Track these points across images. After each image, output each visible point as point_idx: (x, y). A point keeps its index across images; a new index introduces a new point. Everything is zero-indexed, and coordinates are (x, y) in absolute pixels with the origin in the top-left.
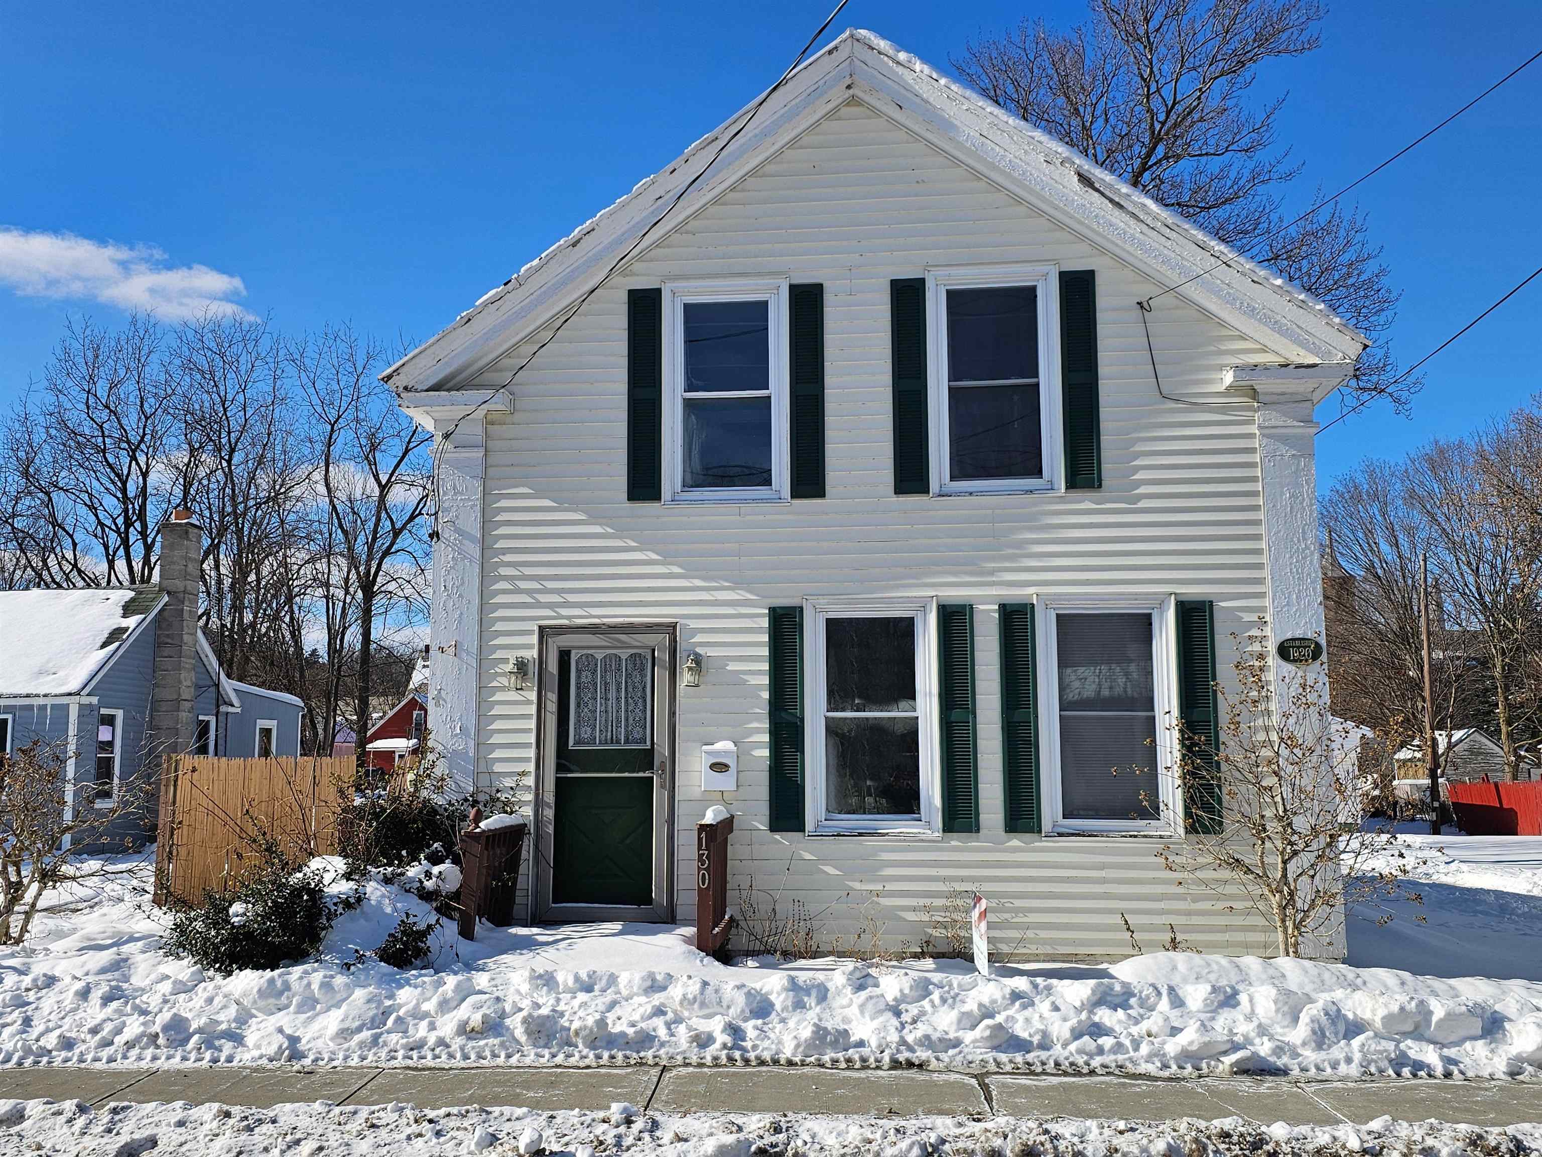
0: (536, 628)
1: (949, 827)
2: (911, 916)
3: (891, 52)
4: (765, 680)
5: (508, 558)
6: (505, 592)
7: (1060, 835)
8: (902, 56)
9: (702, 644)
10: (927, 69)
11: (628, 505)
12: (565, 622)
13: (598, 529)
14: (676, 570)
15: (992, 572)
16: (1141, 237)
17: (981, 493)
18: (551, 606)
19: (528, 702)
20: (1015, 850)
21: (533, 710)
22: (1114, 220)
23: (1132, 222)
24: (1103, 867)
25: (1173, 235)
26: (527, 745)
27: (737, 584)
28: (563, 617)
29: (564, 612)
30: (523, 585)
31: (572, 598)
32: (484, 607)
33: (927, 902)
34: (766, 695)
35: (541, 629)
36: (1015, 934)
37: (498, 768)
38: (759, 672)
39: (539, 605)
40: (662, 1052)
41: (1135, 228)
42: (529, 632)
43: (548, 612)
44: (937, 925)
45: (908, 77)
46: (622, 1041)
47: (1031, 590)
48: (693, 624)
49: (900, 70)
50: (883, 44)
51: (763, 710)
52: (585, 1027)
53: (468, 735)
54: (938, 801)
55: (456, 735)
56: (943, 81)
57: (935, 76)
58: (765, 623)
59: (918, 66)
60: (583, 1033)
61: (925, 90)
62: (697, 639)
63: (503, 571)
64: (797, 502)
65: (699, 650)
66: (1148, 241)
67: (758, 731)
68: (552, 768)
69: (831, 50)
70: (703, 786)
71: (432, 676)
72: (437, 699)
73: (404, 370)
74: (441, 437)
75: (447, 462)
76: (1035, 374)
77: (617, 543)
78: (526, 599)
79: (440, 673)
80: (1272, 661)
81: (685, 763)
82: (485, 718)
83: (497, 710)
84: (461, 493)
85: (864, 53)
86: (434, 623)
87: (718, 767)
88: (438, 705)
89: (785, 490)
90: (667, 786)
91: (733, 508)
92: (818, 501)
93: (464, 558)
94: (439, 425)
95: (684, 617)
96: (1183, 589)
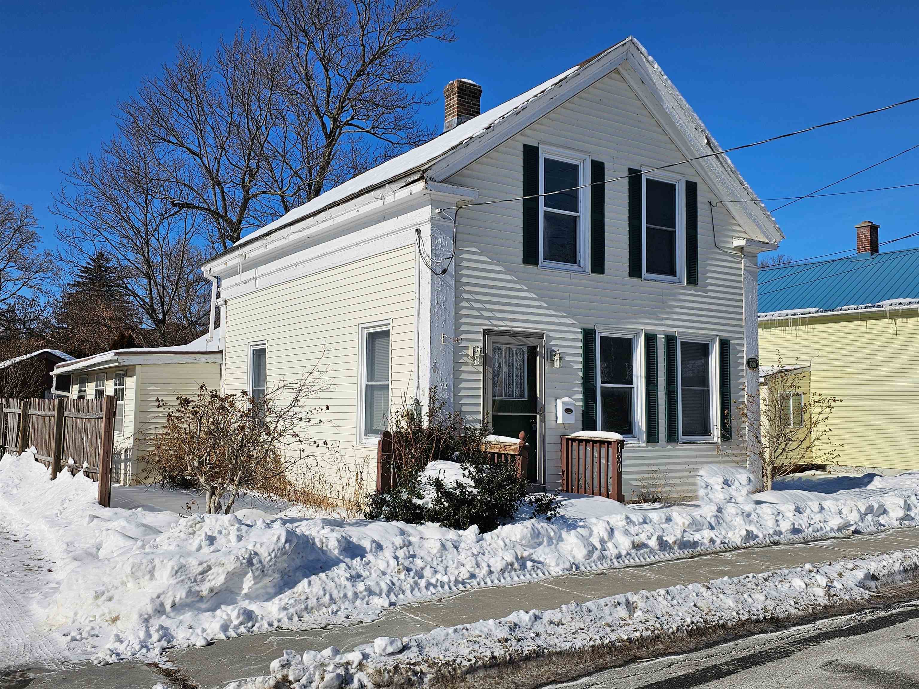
0: (482, 330)
1: (648, 440)
2: (635, 483)
3: (646, 54)
4: (581, 366)
5: (467, 288)
6: (466, 308)
7: (684, 443)
8: (650, 58)
9: (556, 346)
10: (660, 69)
11: (522, 265)
12: (495, 328)
13: (508, 277)
14: (544, 304)
15: (662, 319)
16: (721, 173)
18: (488, 318)
19: (478, 372)
20: (669, 450)
21: (481, 377)
22: (713, 163)
23: (720, 166)
24: (696, 457)
25: (733, 176)
26: (478, 397)
27: (570, 315)
28: (493, 325)
29: (494, 322)
30: (475, 305)
31: (498, 315)
32: (457, 316)
33: (640, 476)
34: (581, 374)
35: (484, 331)
37: (464, 409)
38: (577, 362)
39: (483, 317)
40: (702, 548)
41: (720, 169)
42: (477, 333)
43: (486, 322)
44: (644, 487)
45: (650, 69)
47: (675, 329)
48: (552, 334)
49: (647, 65)
50: (643, 50)
51: (580, 382)
53: (450, 390)
54: (644, 428)
55: (445, 390)
56: (665, 77)
57: (663, 73)
58: (580, 336)
59: (656, 66)
61: (655, 78)
62: (553, 342)
63: (466, 296)
64: (593, 275)
65: (553, 348)
66: (723, 176)
67: (577, 392)
68: (491, 410)
69: (623, 45)
70: (560, 421)
71: (431, 354)
72: (434, 368)
73: (433, 168)
74: (437, 211)
75: (438, 226)
76: (674, 227)
77: (518, 286)
78: (476, 313)
79: (435, 353)
80: (745, 367)
81: (549, 409)
82: (457, 380)
83: (463, 376)
84: (445, 246)
85: (633, 49)
86: (432, 323)
87: (568, 411)
88: (434, 372)
89: (588, 268)
90: (543, 420)
91: (567, 274)
92: (601, 275)
93: (447, 286)
94: (434, 203)
95: (547, 330)
96: (721, 334)
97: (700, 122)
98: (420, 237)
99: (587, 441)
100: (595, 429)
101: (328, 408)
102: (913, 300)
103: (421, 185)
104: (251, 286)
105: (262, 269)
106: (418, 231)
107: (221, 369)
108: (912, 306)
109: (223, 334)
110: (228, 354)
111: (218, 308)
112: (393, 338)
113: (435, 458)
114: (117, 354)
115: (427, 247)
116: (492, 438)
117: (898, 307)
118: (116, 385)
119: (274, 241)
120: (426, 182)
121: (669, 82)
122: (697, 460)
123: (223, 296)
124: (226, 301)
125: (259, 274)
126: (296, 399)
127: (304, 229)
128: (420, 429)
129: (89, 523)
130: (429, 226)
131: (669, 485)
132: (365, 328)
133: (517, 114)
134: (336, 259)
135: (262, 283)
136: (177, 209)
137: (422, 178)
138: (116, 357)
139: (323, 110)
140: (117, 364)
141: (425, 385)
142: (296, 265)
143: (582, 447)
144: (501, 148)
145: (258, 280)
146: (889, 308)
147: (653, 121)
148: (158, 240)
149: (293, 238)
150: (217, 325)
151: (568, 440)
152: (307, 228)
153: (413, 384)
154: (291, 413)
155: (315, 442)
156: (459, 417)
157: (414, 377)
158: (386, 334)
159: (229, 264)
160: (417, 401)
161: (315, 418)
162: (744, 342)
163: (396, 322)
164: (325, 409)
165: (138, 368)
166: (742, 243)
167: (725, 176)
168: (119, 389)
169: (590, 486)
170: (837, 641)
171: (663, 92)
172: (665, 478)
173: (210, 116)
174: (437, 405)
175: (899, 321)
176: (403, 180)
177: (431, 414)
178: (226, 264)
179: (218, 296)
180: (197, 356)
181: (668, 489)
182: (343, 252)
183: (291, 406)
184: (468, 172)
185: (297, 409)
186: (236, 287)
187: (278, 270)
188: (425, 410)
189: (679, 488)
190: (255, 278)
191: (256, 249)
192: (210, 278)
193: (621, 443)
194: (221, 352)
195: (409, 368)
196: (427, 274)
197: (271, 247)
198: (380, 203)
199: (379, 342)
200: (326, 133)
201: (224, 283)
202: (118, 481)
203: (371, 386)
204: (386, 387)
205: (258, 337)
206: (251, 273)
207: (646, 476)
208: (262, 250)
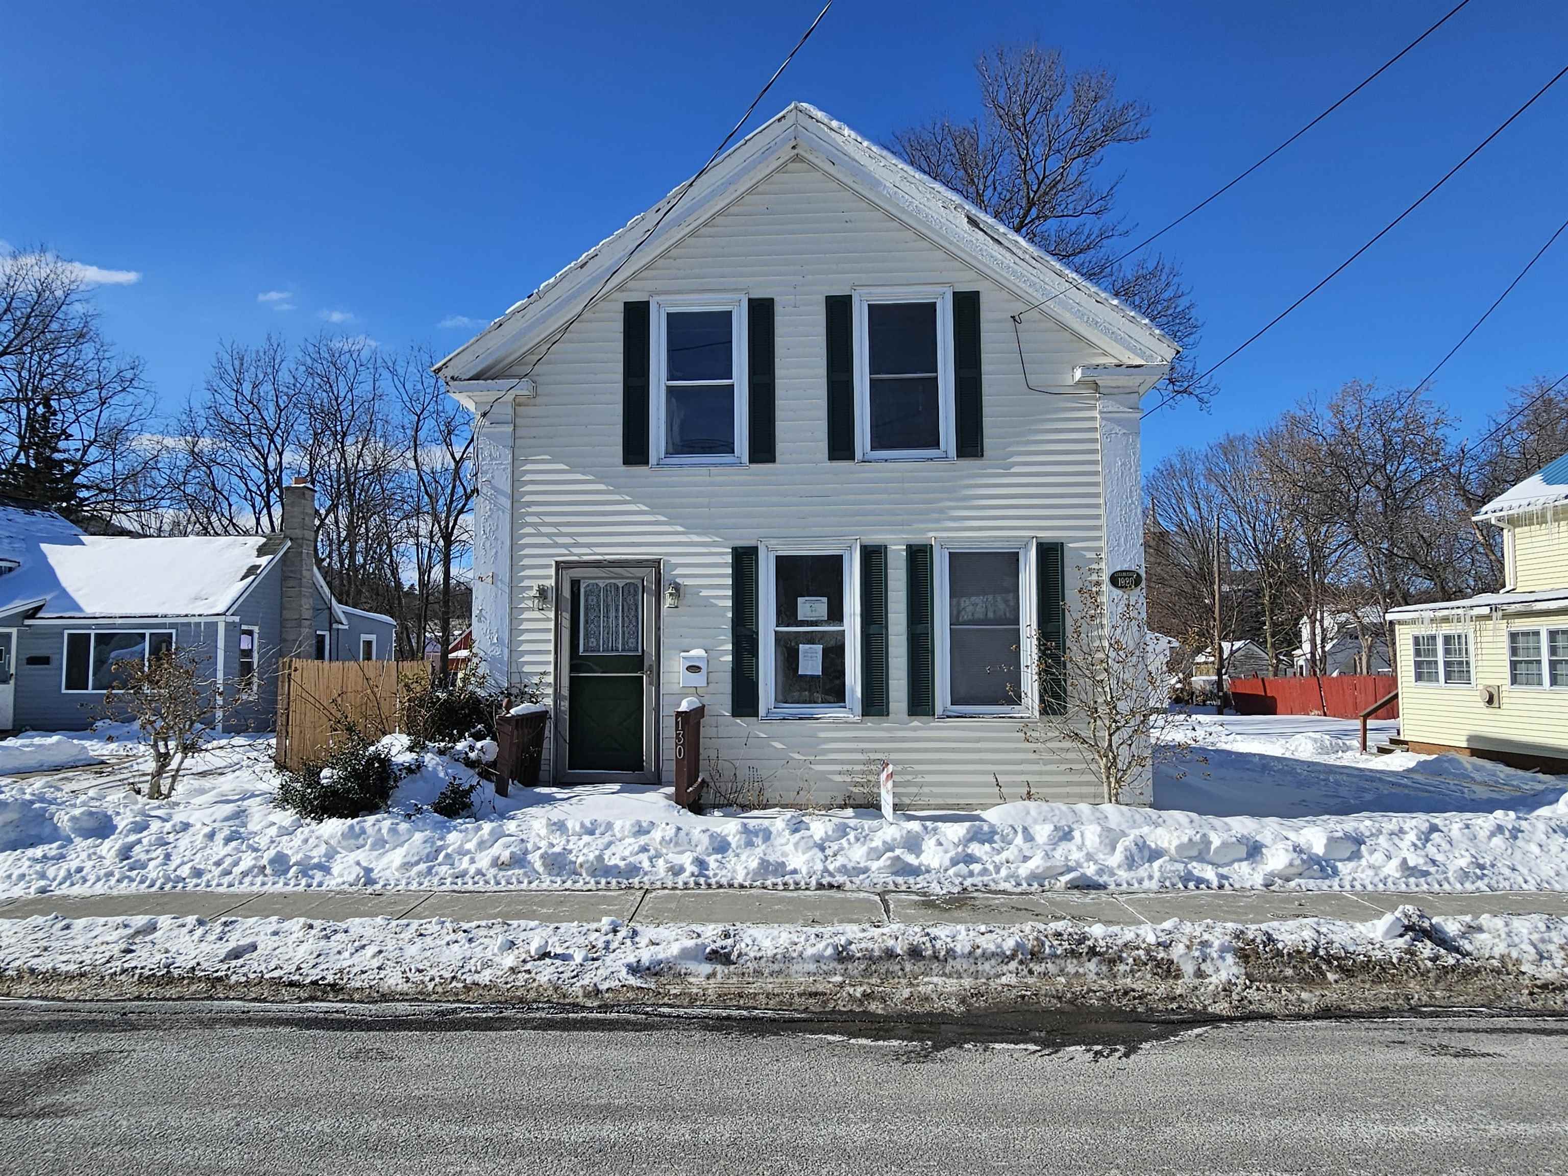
0: (553, 563)
1: (866, 712)
2: (838, 778)
3: (826, 121)
4: (729, 603)
5: (534, 509)
6: (530, 535)
7: (948, 717)
8: (835, 124)
9: (681, 576)
10: (854, 134)
11: (624, 468)
12: (576, 558)
13: (602, 487)
14: (661, 518)
16: (1015, 267)
17: (895, 460)
18: (565, 546)
19: (548, 619)
20: (915, 729)
21: (552, 625)
22: (994, 254)
23: (1008, 255)
24: (978, 740)
25: (1038, 265)
26: (547, 652)
27: (708, 530)
28: (575, 555)
29: (575, 550)
30: (544, 530)
31: (581, 540)
32: (514, 547)
33: (849, 767)
34: (730, 615)
35: (557, 563)
36: (915, 790)
37: (526, 669)
38: (724, 597)
39: (556, 545)
40: (645, 879)
41: (1009, 259)
42: (548, 566)
43: (563, 551)
44: (856, 784)
45: (839, 139)
46: (615, 871)
47: (931, 534)
48: (674, 560)
49: (833, 134)
50: (820, 115)
51: (727, 626)
52: (588, 861)
53: (503, 644)
54: (858, 693)
55: (494, 644)
56: (865, 144)
57: (859, 139)
58: (729, 559)
59: (846, 131)
60: (586, 866)
61: (851, 149)
62: (677, 572)
63: (529, 519)
64: (755, 467)
65: (678, 580)
66: (1019, 269)
67: (725, 642)
69: (780, 119)
70: (681, 683)
71: (476, 599)
75: (485, 435)
76: (935, 370)
77: (618, 497)
78: (546, 540)
79: (480, 597)
80: (1105, 587)
81: (668, 666)
85: (803, 120)
87: (693, 668)
89: (746, 458)
90: (654, 683)
91: (704, 470)
92: (770, 466)
93: (499, 509)
95: (666, 554)
96: (1041, 534)
133: (582, 267)
147: (877, 214)
162: (1104, 545)
171: (871, 167)
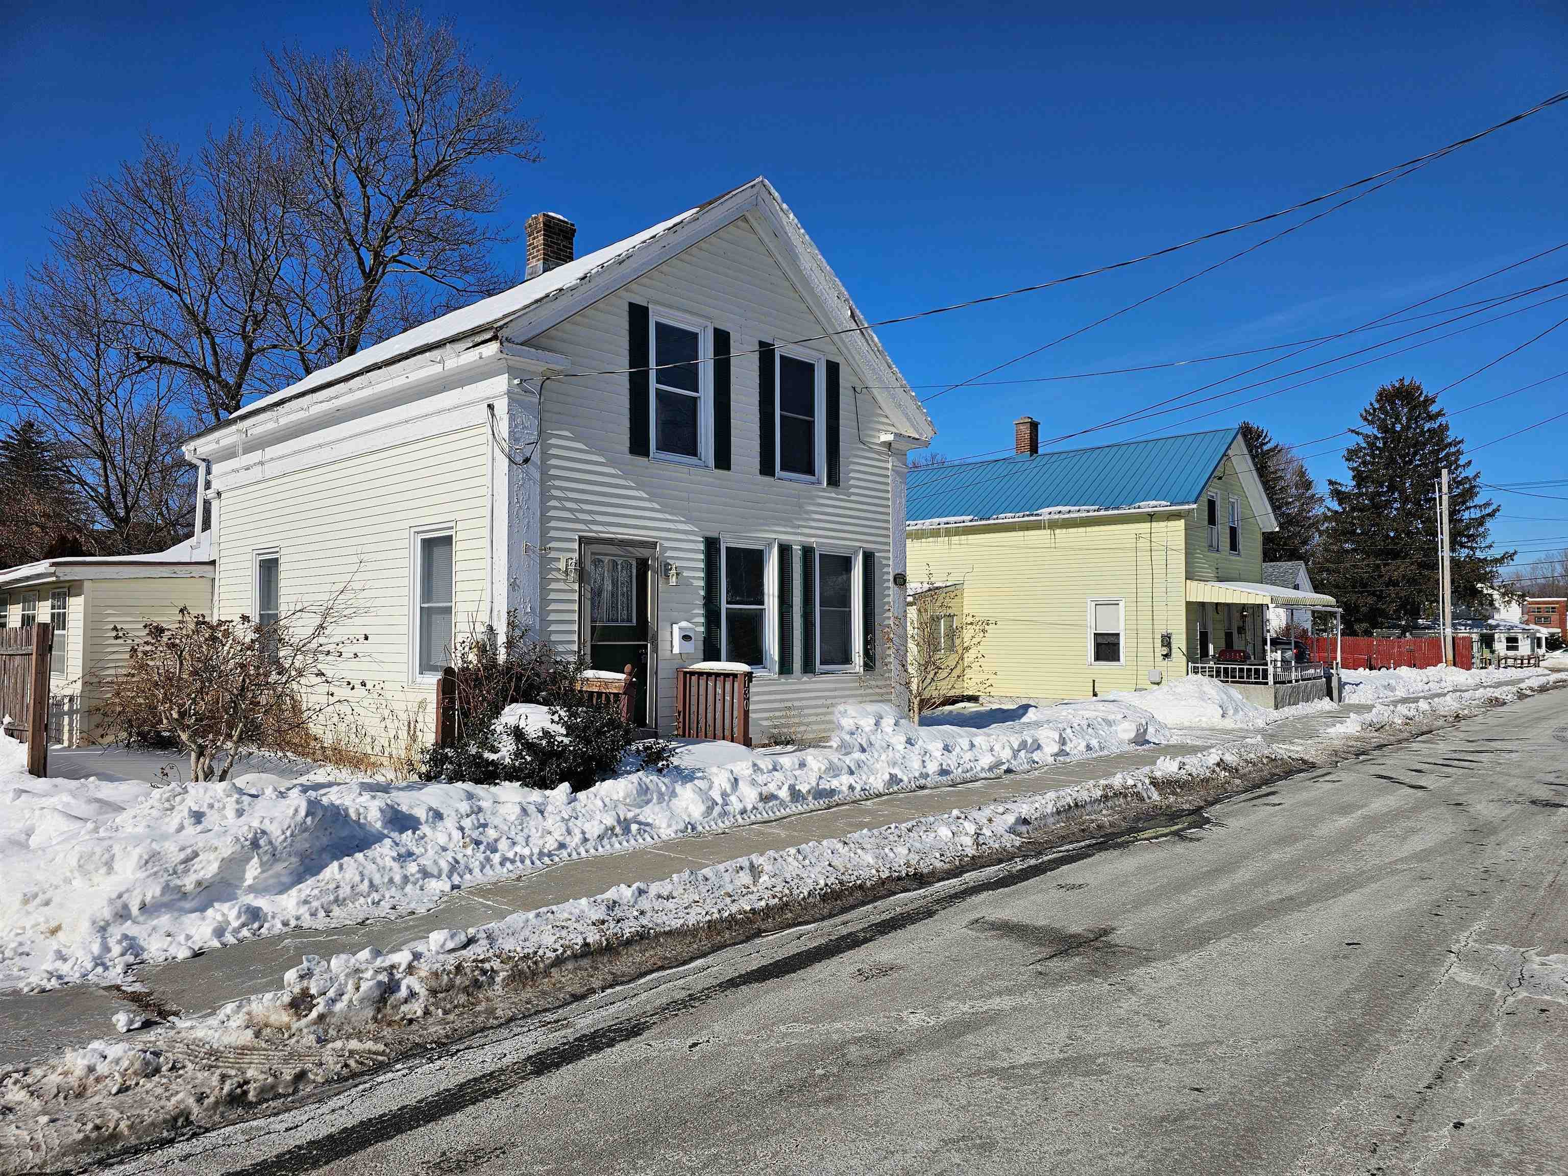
0: (577, 537)
1: (781, 672)
2: (765, 723)
4: (702, 583)
5: (558, 483)
6: (557, 509)
7: (822, 673)
8: (785, 206)
9: (672, 558)
10: (796, 221)
11: (630, 457)
12: (594, 535)
13: (613, 471)
14: (657, 506)
15: (799, 527)
16: (866, 352)
17: (796, 481)
18: (586, 522)
19: (572, 591)
20: (805, 683)
21: (576, 597)
22: (857, 340)
23: (865, 344)
25: (880, 357)
26: (572, 622)
27: (689, 520)
28: (593, 531)
29: (594, 528)
30: (568, 505)
31: (597, 518)
32: (544, 519)
33: (771, 714)
34: (702, 593)
35: (580, 538)
37: (554, 638)
38: (698, 578)
39: (579, 521)
40: (840, 797)
41: (865, 347)
42: (574, 540)
43: (584, 527)
44: (775, 727)
45: (785, 220)
47: (813, 540)
48: (667, 544)
49: (781, 214)
50: (776, 194)
51: (701, 602)
53: (535, 614)
54: (776, 658)
55: (527, 613)
56: (802, 231)
57: (799, 226)
58: (702, 547)
59: (791, 216)
61: (790, 230)
62: (669, 554)
63: (555, 493)
64: (717, 471)
65: (670, 561)
66: (868, 356)
67: (697, 615)
68: (589, 638)
69: (753, 187)
70: (676, 650)
71: (510, 567)
72: (513, 586)
73: (510, 325)
74: (516, 382)
75: (517, 401)
76: (813, 417)
77: (625, 482)
78: (571, 515)
79: (515, 565)
80: (891, 584)
81: (663, 635)
82: (544, 601)
83: (552, 596)
84: (526, 428)
85: (765, 195)
86: (510, 527)
87: (686, 638)
88: (514, 590)
89: (711, 462)
90: (655, 650)
91: (686, 470)
92: (726, 472)
93: (530, 479)
94: (512, 371)
95: (661, 538)
96: (865, 545)
97: (843, 289)
98: (493, 415)
99: (709, 674)
100: (719, 659)
101: (366, 638)
102: (1073, 508)
103: (494, 347)
104: (256, 474)
105: (272, 451)
106: (491, 407)
107: (213, 586)
108: (1072, 515)
109: (215, 539)
110: (221, 566)
111: (207, 504)
112: (457, 546)
113: (514, 700)
114: (53, 565)
115: (504, 428)
116: (589, 674)
117: (1057, 516)
118: (53, 607)
119: (288, 414)
120: (501, 344)
121: (807, 237)
122: (836, 693)
123: (215, 485)
124: (219, 494)
125: (268, 457)
126: (321, 626)
127: (331, 399)
128: (494, 663)
129: (14, 800)
130: (505, 400)
131: (804, 724)
132: (418, 533)
133: (620, 263)
134: (378, 440)
135: (271, 470)
136: (145, 364)
137: (494, 338)
138: (53, 569)
139: (358, 239)
140: (54, 579)
141: (502, 606)
142: (320, 446)
143: (702, 682)
144: (600, 305)
145: (266, 466)
146: (1048, 517)
147: (787, 284)
148: (116, 407)
149: (316, 410)
150: (206, 525)
151: (686, 673)
152: (336, 397)
153: (485, 607)
154: (314, 645)
155: (349, 683)
156: (547, 648)
157: (487, 597)
158: (447, 541)
159: (223, 443)
160: (491, 628)
161: (347, 651)
162: (891, 555)
163: (460, 526)
164: (362, 640)
165: (86, 584)
166: (890, 437)
167: (871, 356)
168: (59, 614)
169: (712, 728)
170: (984, 895)
171: (800, 249)
172: (800, 716)
173: (193, 237)
174: (518, 633)
175: (1058, 531)
176: (469, 340)
177: (510, 644)
178: (218, 442)
179: (208, 485)
180: (176, 568)
181: (802, 728)
182: (388, 432)
183: (314, 636)
184: (560, 334)
185: (322, 640)
186: (234, 474)
187: (295, 453)
188: (502, 639)
189: (815, 727)
190: (262, 463)
191: (262, 423)
192: (195, 461)
193: (749, 676)
194: (213, 563)
195: (478, 585)
196: (503, 463)
197: (283, 421)
198: (438, 368)
199: (438, 552)
200: (363, 271)
201: (215, 468)
202: (60, 741)
203: (428, 608)
204: (448, 610)
205: (266, 541)
206: (256, 456)
207: (777, 714)
208: (271, 426)
